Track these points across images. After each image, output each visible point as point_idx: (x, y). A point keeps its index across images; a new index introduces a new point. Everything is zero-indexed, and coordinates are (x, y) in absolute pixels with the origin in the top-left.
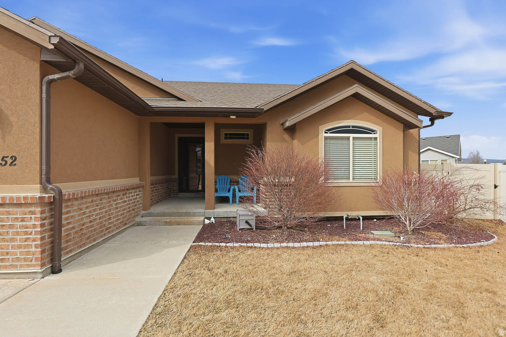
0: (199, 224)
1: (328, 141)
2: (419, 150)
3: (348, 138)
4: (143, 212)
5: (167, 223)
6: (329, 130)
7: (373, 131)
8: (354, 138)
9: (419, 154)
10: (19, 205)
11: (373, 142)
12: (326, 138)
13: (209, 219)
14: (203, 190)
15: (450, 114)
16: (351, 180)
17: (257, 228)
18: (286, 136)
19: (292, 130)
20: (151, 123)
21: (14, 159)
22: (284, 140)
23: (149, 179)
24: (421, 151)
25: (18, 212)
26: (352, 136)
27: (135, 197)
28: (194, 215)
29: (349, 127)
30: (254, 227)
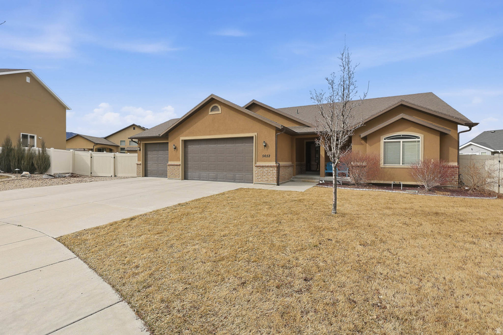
0: (317, 182)
1: (386, 144)
2: (458, 146)
3: (400, 142)
4: (293, 177)
5: (303, 181)
6: (387, 138)
7: (417, 137)
8: (403, 142)
9: (459, 150)
10: (271, 167)
11: (417, 143)
12: (385, 142)
13: (322, 181)
14: (319, 171)
15: (477, 124)
16: (401, 164)
17: (343, 184)
18: (363, 142)
19: (365, 139)
20: (296, 139)
21: (270, 155)
22: (362, 144)
23: (295, 163)
24: (460, 148)
25: (271, 169)
26: (402, 140)
27: (290, 170)
28: (315, 179)
29: (400, 135)
30: (341, 184)
